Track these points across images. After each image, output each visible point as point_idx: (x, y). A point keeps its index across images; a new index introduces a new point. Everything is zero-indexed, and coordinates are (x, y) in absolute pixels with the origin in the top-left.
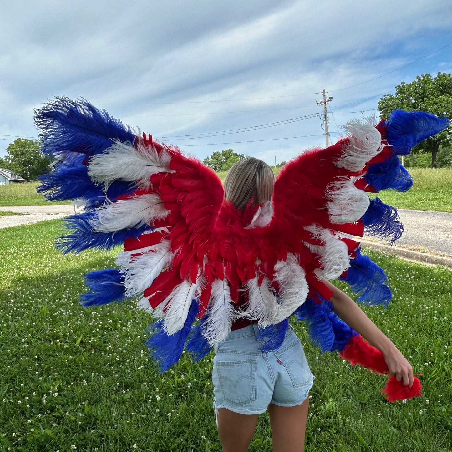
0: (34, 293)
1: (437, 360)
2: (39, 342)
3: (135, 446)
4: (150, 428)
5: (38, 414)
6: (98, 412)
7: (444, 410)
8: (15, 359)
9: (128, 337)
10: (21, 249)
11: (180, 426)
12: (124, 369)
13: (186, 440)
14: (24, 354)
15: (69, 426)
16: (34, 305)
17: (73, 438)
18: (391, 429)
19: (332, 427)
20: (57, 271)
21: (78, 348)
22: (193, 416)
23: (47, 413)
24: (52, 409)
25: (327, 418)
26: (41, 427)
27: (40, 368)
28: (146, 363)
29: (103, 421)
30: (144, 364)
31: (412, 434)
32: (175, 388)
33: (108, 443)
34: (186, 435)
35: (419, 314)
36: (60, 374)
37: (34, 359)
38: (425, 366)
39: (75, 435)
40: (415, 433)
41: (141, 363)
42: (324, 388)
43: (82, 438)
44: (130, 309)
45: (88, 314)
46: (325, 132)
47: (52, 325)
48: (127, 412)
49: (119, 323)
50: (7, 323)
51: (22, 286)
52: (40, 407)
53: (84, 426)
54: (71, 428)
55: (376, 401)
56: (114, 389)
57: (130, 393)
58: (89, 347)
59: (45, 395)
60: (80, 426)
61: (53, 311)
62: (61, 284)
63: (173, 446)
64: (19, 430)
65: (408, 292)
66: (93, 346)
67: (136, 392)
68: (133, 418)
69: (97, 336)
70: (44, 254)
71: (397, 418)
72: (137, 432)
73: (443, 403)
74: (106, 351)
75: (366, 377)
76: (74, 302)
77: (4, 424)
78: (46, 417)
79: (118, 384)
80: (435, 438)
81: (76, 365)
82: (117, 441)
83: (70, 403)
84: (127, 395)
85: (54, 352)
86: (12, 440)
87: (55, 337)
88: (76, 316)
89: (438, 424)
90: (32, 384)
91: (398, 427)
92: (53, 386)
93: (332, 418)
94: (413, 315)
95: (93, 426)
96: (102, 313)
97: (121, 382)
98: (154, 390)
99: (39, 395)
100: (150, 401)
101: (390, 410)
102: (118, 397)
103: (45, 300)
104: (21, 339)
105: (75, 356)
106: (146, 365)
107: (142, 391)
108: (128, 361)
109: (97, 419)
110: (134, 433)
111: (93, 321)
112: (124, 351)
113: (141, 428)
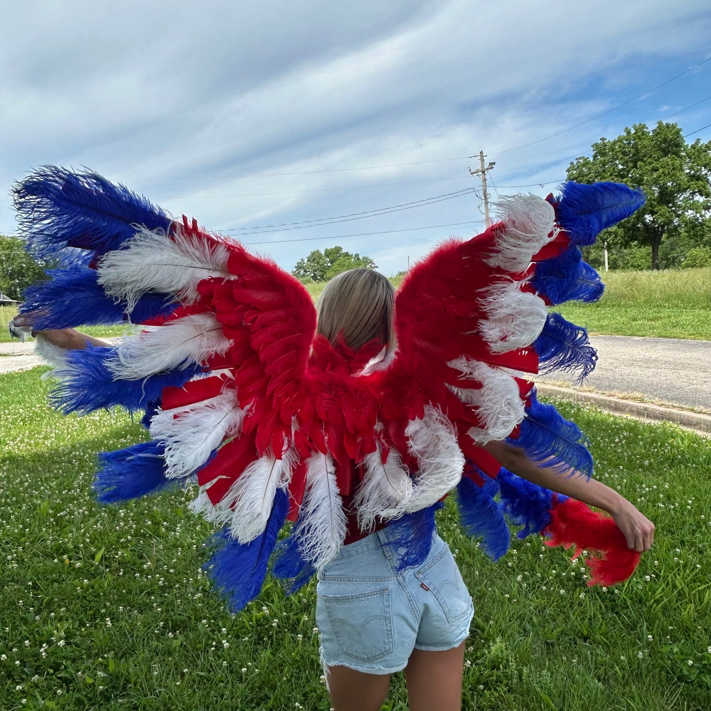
0: (27, 481)
1: (664, 572)
2: (36, 559)
4: (212, 692)
5: (33, 675)
6: (130, 670)
7: (676, 650)
9: (177, 548)
10: (7, 412)
11: (260, 688)
12: (171, 599)
14: (11, 579)
15: (84, 693)
16: (27, 500)
18: (594, 683)
19: (501, 682)
20: (64, 444)
21: (97, 568)
22: (282, 671)
23: (48, 674)
24: (56, 667)
25: (493, 669)
26: (38, 696)
27: (36, 602)
28: (207, 588)
29: (139, 684)
30: (204, 591)
31: (627, 689)
32: (253, 627)
36: (68, 610)
37: (27, 588)
38: (646, 582)
39: (92, 708)
40: (631, 688)
41: (198, 589)
42: (487, 620)
44: (181, 503)
45: (113, 512)
46: (484, 217)
47: (57, 531)
48: (176, 669)
49: (163, 525)
51: (8, 470)
52: (37, 664)
53: (108, 692)
54: (86, 696)
55: (570, 639)
56: (156, 632)
57: (181, 638)
58: (115, 565)
59: (44, 645)
60: (101, 693)
61: (58, 509)
62: (70, 465)
64: (3, 703)
65: (617, 466)
66: (122, 563)
67: (191, 635)
68: (186, 678)
69: (128, 547)
70: (43, 418)
71: (603, 665)
72: (192, 700)
73: (675, 640)
74: (142, 571)
75: (553, 602)
76: (91, 494)
78: (46, 679)
79: (162, 623)
80: (663, 694)
81: (94, 594)
83: (84, 657)
84: (175, 640)
85: (60, 576)
87: (60, 551)
88: (95, 516)
89: (668, 673)
90: (25, 628)
91: (604, 680)
92: (57, 629)
93: (501, 667)
95: (121, 692)
96: (136, 510)
97: (166, 621)
98: (220, 631)
99: (36, 645)
100: (213, 649)
101: (592, 653)
102: (162, 644)
103: (45, 492)
104: (6, 556)
105: (93, 581)
106: (207, 592)
107: (200, 634)
108: (177, 586)
109: (128, 681)
110: (187, 701)
111: (122, 524)
112: (172, 571)
113: (199, 693)
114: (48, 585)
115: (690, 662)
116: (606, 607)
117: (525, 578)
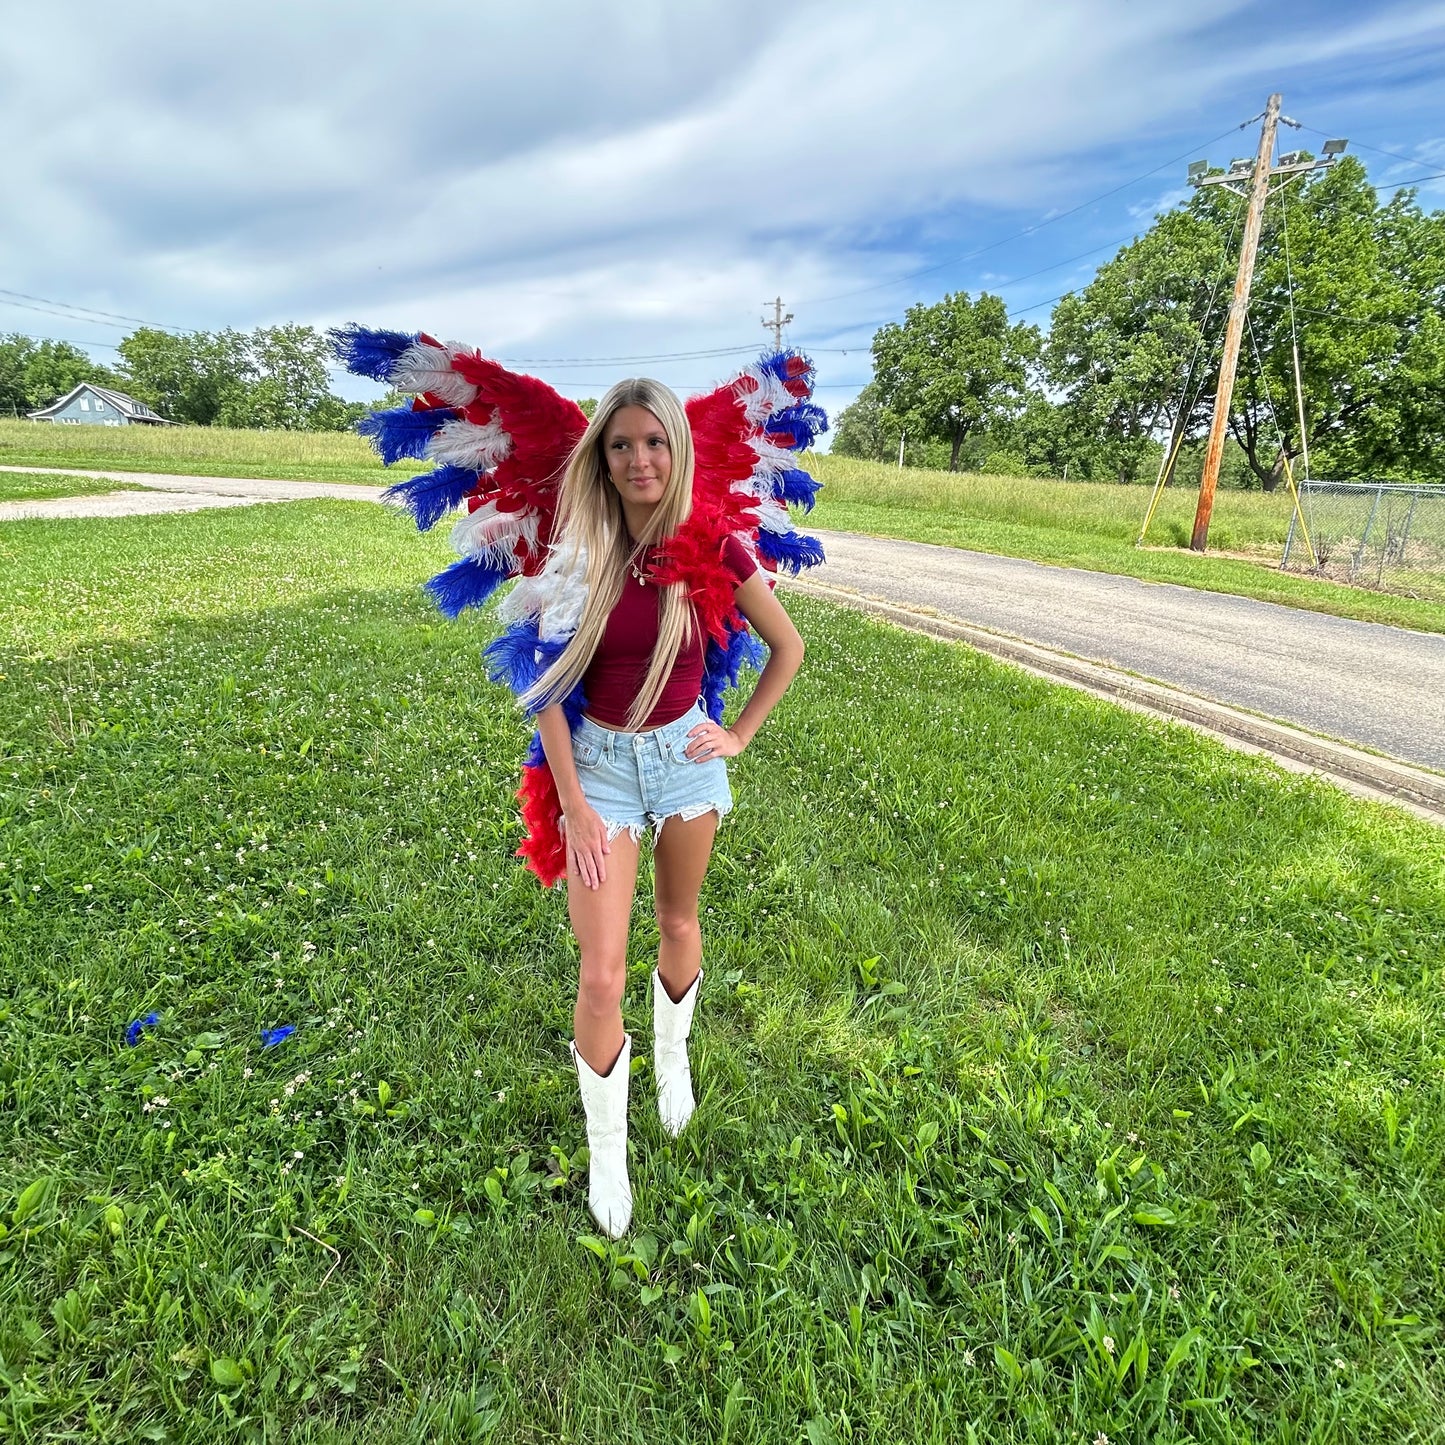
0: (202, 651)
1: (958, 800)
2: (221, 747)
3: (431, 943)
4: (457, 910)
5: (229, 883)
6: (355, 881)
7: (969, 880)
8: (171, 778)
9: (405, 743)
10: (167, 562)
11: (515, 906)
12: (400, 802)
13: (528, 931)
14: (189, 768)
15: (296, 906)
16: (204, 674)
17: (305, 927)
18: (883, 910)
19: (785, 907)
20: (250, 609)
21: (304, 761)
22: (539, 888)
23: (248, 882)
24: (259, 875)
25: (776, 893)
26: (237, 908)
27: (226, 797)
28: (444, 792)
29: (365, 898)
30: (441, 794)
31: (917, 918)
33: (377, 937)
34: (527, 923)
35: (928, 722)
36: (269, 809)
37: (212, 780)
38: (939, 809)
39: (308, 923)
40: (921, 918)
41: (433, 792)
42: (770, 841)
43: (323, 927)
44: (405, 691)
45: (319, 696)
47: (247, 714)
48: (411, 882)
49: (385, 716)
50: (149, 707)
51: (176, 636)
52: (232, 871)
53: (327, 905)
54: (299, 910)
55: (857, 864)
56: (384, 839)
57: (415, 847)
58: (325, 759)
59: (241, 849)
60: (318, 906)
61: (247, 687)
62: (259, 635)
63: (504, 942)
64: (191, 914)
65: (909, 685)
66: (336, 757)
67: (427, 845)
68: (424, 892)
69: (341, 738)
70: (218, 575)
71: (891, 893)
72: (433, 917)
74: (361, 768)
75: (840, 825)
76: (289, 673)
77: (158, 901)
78: (246, 889)
79: (391, 829)
80: (952, 925)
81: (302, 792)
82: (394, 933)
83: (294, 864)
84: (409, 850)
85: (255, 768)
86: (176, 933)
87: (254, 738)
88: (296, 699)
89: (958, 903)
90: (213, 827)
91: (895, 909)
92: (256, 831)
93: (786, 891)
94: (918, 723)
95: (344, 906)
97: (395, 827)
98: (463, 841)
99: (229, 849)
102: (392, 853)
103: (227, 666)
104: (181, 741)
105: (299, 776)
106: (444, 795)
107: (438, 843)
108: (407, 787)
109: (351, 894)
110: (427, 918)
111: (333, 711)
112: (400, 770)
113: (440, 911)
114: (240, 778)
115: (982, 894)
116: (896, 833)
117: (810, 798)
